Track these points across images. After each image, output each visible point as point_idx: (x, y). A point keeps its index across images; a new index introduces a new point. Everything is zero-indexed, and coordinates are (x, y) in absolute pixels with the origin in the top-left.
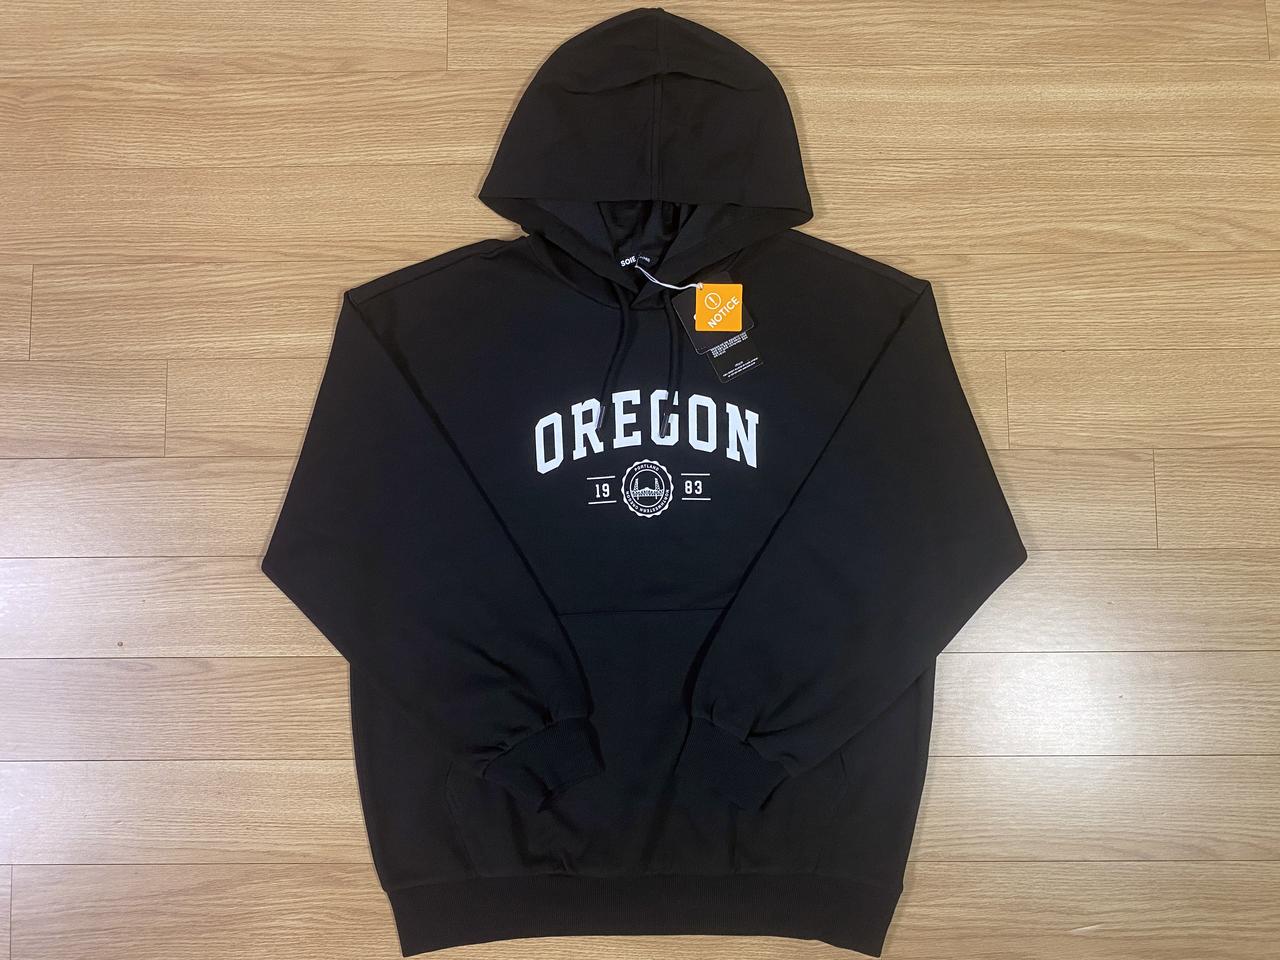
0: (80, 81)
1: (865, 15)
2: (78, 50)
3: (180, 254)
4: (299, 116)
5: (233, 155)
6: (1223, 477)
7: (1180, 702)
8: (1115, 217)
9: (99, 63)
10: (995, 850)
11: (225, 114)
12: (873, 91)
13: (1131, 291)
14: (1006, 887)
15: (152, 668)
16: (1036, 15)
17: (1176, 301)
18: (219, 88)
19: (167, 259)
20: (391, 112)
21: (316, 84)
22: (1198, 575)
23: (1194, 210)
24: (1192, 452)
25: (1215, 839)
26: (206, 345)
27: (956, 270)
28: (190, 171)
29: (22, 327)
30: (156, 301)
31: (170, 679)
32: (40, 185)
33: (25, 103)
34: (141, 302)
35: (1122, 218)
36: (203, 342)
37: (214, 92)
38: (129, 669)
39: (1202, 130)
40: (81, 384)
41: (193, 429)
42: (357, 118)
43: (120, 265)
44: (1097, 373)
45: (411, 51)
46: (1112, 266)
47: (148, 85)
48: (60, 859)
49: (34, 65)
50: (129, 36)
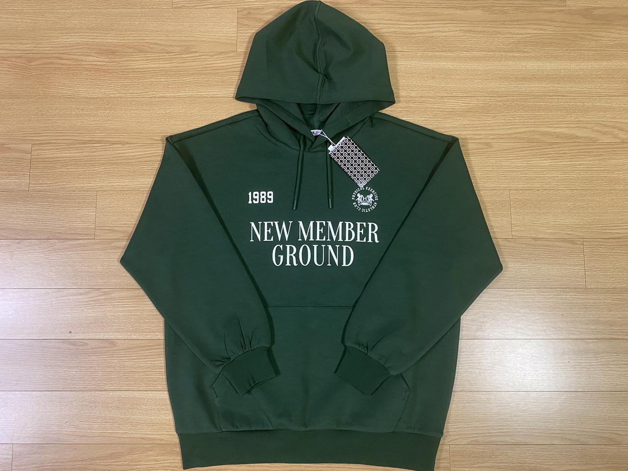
0: (57, 55)
1: (439, 27)
2: (57, 41)
3: (105, 139)
4: (164, 73)
5: (132, 91)
6: (618, 253)
7: (598, 365)
8: (562, 125)
9: (67, 47)
10: (508, 439)
11: (128, 72)
12: (445, 63)
13: (571, 161)
14: (513, 458)
15: (86, 344)
16: (523, 28)
17: (592, 166)
18: (126, 59)
19: (98, 142)
20: (209, 72)
21: (172, 58)
22: (606, 301)
23: (601, 122)
24: (602, 240)
25: (617, 434)
26: (116, 184)
27: (485, 150)
28: (110, 99)
29: (26, 174)
30: (92, 162)
31: (95, 350)
32: (35, 105)
33: (30, 66)
34: (84, 163)
35: (565, 125)
36: (114, 182)
37: (123, 61)
38: (74, 345)
39: (604, 84)
40: (54, 202)
41: (109, 225)
42: (192, 74)
43: (75, 144)
44: (555, 201)
45: (219, 42)
46: (561, 149)
47: (91, 57)
48: (37, 441)
49: (35, 47)
50: (82, 34)
